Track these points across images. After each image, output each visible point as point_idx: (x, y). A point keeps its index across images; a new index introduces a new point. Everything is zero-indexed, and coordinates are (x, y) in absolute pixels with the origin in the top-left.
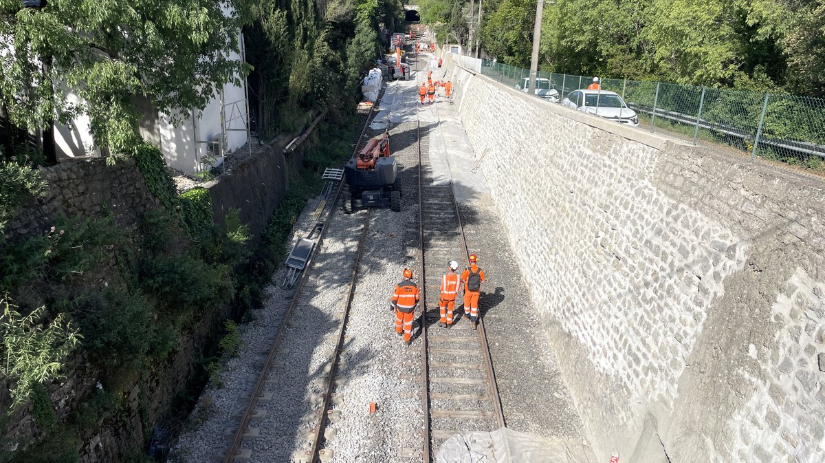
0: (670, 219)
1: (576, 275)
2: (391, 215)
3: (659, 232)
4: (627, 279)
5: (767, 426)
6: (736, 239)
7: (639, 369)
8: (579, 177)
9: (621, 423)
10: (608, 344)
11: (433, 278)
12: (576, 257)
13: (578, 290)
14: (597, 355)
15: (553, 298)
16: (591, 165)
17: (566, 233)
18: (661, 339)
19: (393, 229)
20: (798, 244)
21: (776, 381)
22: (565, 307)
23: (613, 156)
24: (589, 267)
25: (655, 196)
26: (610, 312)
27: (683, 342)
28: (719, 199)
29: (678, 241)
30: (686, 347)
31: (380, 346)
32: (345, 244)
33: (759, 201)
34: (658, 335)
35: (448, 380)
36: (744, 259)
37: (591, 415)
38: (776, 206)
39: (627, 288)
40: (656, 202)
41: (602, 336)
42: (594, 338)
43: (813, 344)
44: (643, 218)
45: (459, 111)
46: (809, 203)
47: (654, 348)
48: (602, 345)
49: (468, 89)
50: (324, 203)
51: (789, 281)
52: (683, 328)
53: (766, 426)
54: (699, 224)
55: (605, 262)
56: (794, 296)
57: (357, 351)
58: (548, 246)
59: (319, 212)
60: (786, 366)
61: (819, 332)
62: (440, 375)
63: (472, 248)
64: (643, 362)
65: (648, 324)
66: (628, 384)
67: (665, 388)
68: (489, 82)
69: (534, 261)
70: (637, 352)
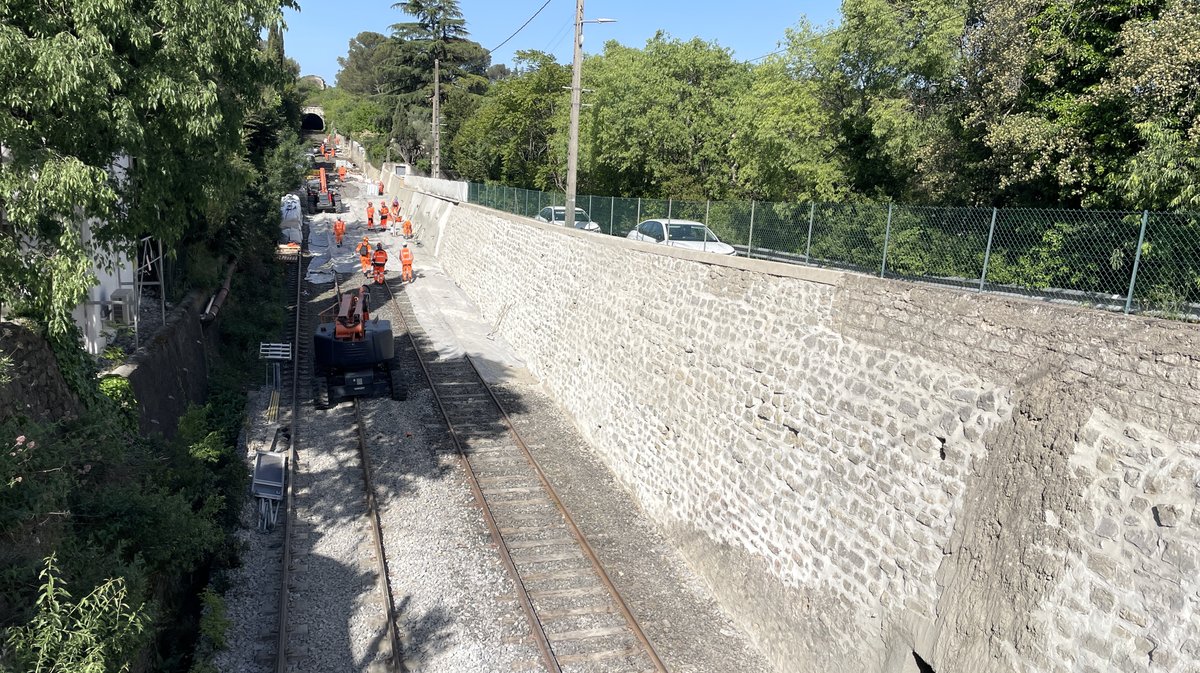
0: (875, 371)
1: (722, 461)
2: (395, 406)
3: (861, 390)
4: (816, 456)
5: (1095, 607)
6: (989, 386)
7: (864, 572)
8: (699, 330)
9: (846, 651)
10: (801, 547)
11: (493, 492)
12: (717, 438)
13: (729, 481)
14: (784, 565)
15: (683, 499)
16: (718, 313)
17: (690, 408)
18: (892, 527)
19: (406, 425)
20: (1087, 380)
21: (1096, 550)
22: (710, 508)
23: (754, 299)
24: (744, 448)
25: (841, 345)
26: (796, 504)
27: (932, 525)
28: (948, 339)
29: (897, 398)
30: (940, 530)
31: (455, 600)
32: (335, 456)
33: (1013, 336)
34: (888, 521)
35: (573, 634)
36: (1009, 409)
37: (786, 651)
38: (1042, 340)
39: (819, 468)
40: (845, 351)
41: (788, 537)
42: (774, 543)
43: (1141, 495)
44: (829, 374)
45: (436, 255)
46: (1091, 331)
47: (883, 540)
48: (791, 551)
49: (448, 224)
50: (276, 396)
51: (1086, 426)
52: (930, 506)
53: (1092, 608)
54: (925, 372)
55: (770, 438)
56: (1097, 444)
57: (423, 612)
58: (659, 428)
59: (273, 410)
60: (1107, 529)
61: (1147, 481)
62: (560, 629)
63: (533, 443)
64: (868, 562)
65: (867, 510)
66: (848, 595)
67: (915, 590)
68: (488, 213)
69: (636, 452)
70: (855, 550)
